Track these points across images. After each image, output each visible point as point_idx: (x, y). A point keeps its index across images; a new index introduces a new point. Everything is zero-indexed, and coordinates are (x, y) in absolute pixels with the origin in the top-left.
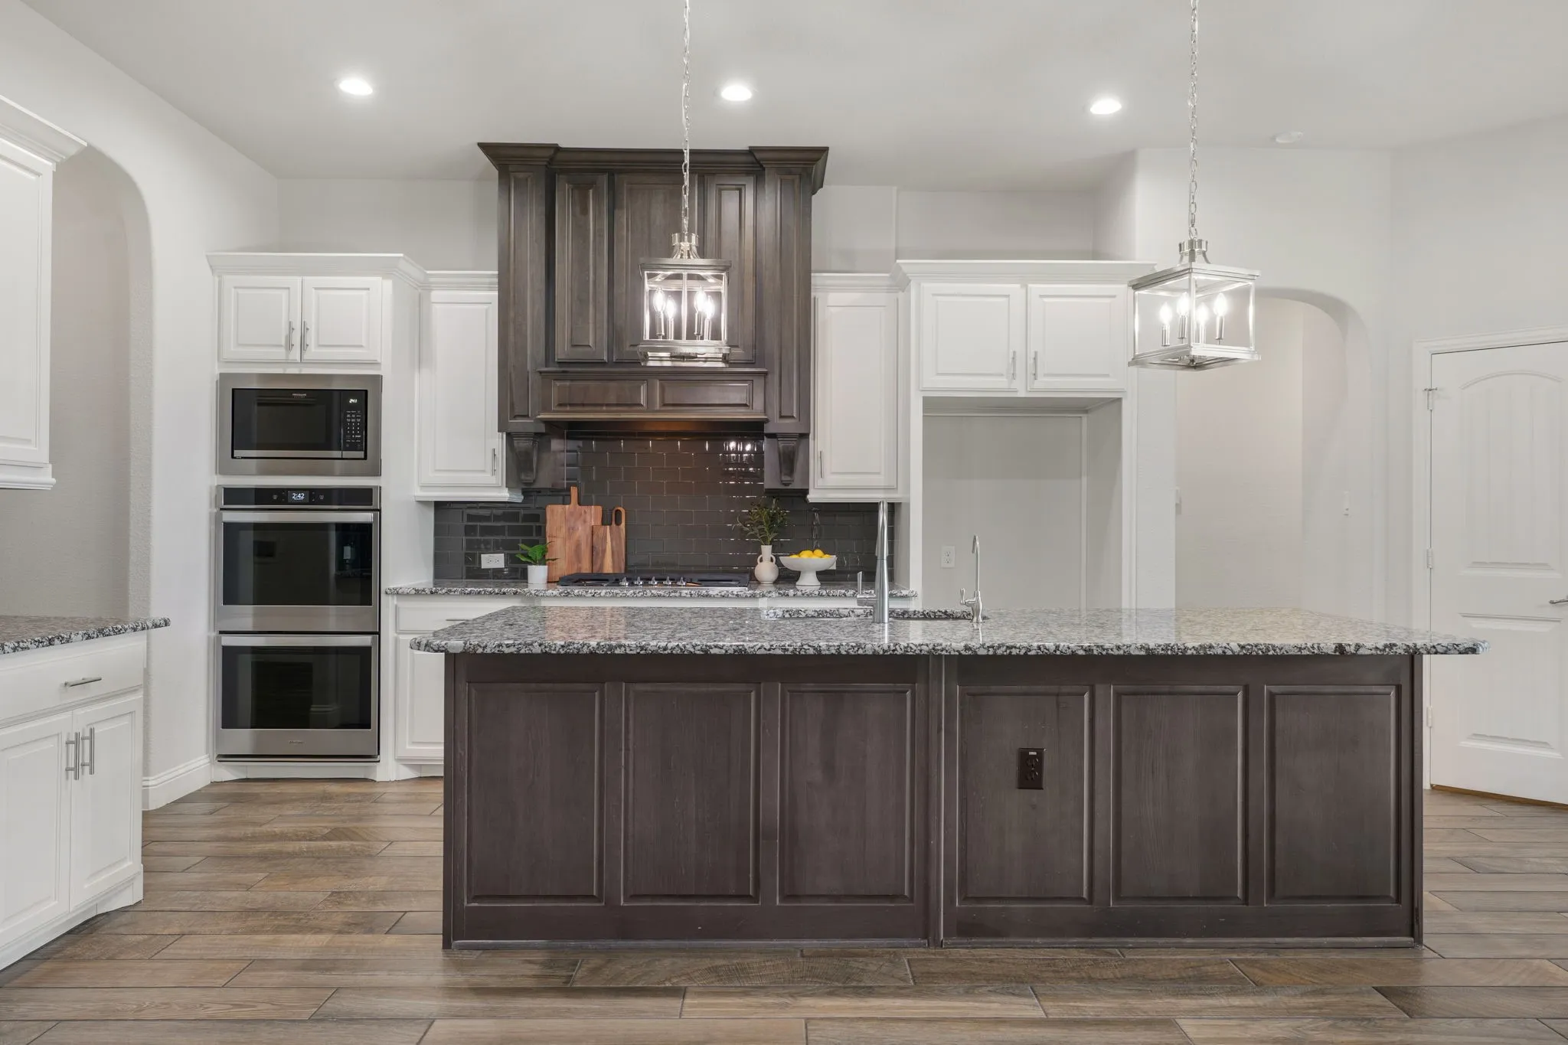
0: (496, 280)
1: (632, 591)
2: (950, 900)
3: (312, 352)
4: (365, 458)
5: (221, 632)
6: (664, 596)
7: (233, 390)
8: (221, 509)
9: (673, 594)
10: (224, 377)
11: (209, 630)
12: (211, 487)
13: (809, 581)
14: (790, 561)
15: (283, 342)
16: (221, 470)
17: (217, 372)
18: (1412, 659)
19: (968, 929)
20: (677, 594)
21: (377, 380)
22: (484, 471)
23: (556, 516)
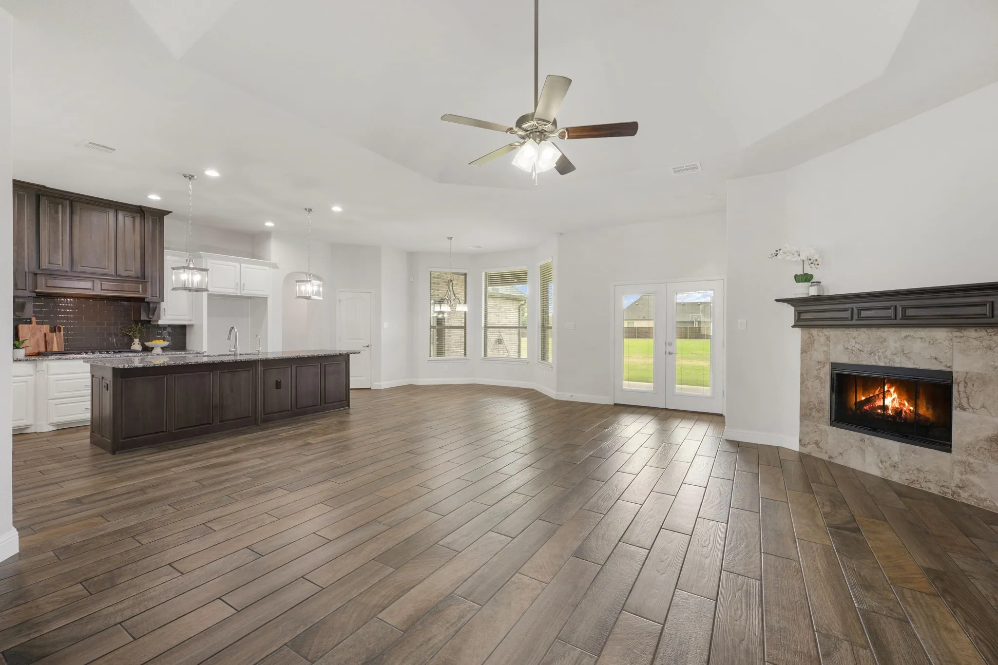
2: (261, 416)
13: (158, 350)
18: (348, 355)
19: (265, 421)
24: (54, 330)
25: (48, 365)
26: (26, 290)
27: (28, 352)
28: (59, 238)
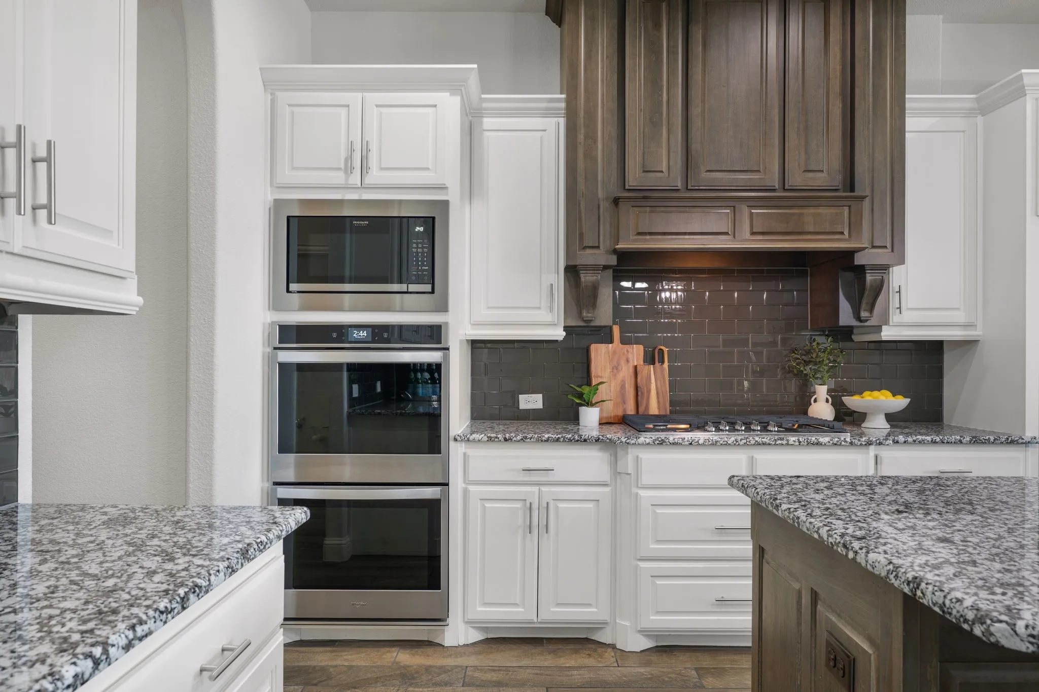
0: (563, 105)
1: (733, 439)
3: (375, 176)
4: (433, 292)
5: (276, 484)
6: (769, 444)
7: (288, 218)
8: (275, 348)
9: (779, 442)
10: (278, 204)
11: (263, 481)
12: (264, 324)
14: (853, 402)
15: (342, 166)
16: (275, 305)
17: (270, 198)
20: (784, 442)
21: (444, 205)
22: (539, 308)
23: (600, 354)
24: (651, 358)
25: (637, 457)
26: (598, 247)
27: (605, 415)
28: (661, 95)
